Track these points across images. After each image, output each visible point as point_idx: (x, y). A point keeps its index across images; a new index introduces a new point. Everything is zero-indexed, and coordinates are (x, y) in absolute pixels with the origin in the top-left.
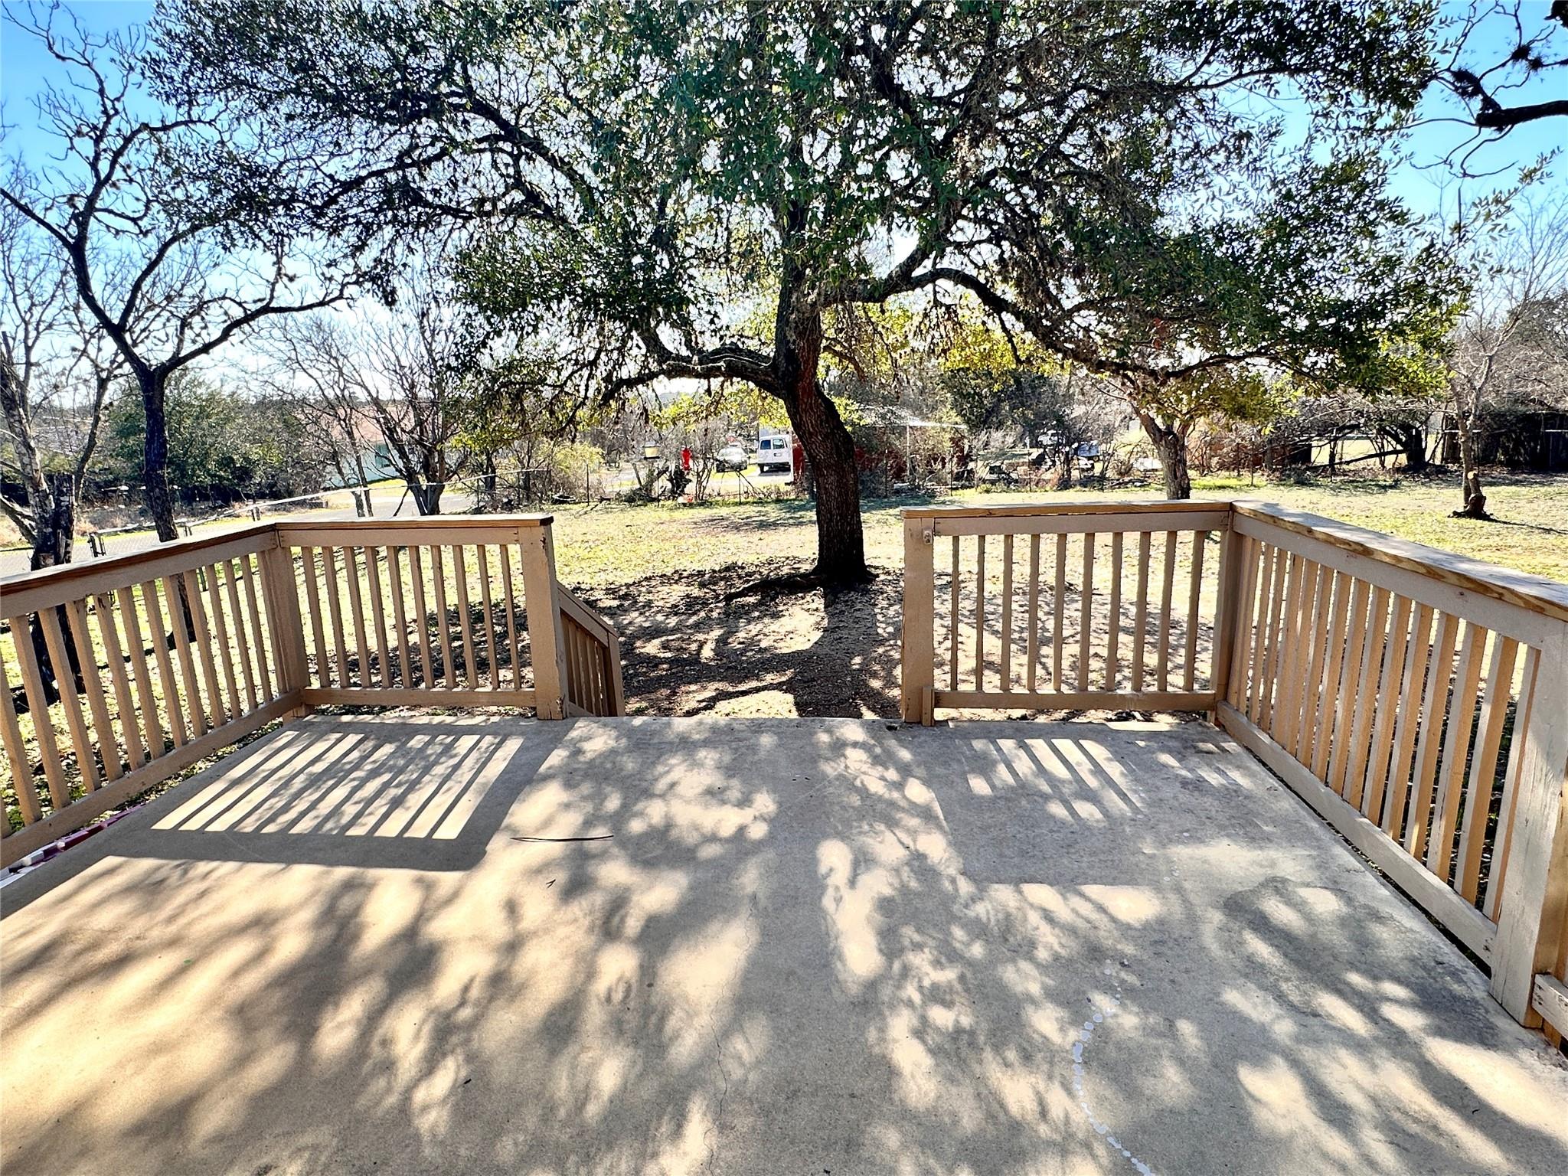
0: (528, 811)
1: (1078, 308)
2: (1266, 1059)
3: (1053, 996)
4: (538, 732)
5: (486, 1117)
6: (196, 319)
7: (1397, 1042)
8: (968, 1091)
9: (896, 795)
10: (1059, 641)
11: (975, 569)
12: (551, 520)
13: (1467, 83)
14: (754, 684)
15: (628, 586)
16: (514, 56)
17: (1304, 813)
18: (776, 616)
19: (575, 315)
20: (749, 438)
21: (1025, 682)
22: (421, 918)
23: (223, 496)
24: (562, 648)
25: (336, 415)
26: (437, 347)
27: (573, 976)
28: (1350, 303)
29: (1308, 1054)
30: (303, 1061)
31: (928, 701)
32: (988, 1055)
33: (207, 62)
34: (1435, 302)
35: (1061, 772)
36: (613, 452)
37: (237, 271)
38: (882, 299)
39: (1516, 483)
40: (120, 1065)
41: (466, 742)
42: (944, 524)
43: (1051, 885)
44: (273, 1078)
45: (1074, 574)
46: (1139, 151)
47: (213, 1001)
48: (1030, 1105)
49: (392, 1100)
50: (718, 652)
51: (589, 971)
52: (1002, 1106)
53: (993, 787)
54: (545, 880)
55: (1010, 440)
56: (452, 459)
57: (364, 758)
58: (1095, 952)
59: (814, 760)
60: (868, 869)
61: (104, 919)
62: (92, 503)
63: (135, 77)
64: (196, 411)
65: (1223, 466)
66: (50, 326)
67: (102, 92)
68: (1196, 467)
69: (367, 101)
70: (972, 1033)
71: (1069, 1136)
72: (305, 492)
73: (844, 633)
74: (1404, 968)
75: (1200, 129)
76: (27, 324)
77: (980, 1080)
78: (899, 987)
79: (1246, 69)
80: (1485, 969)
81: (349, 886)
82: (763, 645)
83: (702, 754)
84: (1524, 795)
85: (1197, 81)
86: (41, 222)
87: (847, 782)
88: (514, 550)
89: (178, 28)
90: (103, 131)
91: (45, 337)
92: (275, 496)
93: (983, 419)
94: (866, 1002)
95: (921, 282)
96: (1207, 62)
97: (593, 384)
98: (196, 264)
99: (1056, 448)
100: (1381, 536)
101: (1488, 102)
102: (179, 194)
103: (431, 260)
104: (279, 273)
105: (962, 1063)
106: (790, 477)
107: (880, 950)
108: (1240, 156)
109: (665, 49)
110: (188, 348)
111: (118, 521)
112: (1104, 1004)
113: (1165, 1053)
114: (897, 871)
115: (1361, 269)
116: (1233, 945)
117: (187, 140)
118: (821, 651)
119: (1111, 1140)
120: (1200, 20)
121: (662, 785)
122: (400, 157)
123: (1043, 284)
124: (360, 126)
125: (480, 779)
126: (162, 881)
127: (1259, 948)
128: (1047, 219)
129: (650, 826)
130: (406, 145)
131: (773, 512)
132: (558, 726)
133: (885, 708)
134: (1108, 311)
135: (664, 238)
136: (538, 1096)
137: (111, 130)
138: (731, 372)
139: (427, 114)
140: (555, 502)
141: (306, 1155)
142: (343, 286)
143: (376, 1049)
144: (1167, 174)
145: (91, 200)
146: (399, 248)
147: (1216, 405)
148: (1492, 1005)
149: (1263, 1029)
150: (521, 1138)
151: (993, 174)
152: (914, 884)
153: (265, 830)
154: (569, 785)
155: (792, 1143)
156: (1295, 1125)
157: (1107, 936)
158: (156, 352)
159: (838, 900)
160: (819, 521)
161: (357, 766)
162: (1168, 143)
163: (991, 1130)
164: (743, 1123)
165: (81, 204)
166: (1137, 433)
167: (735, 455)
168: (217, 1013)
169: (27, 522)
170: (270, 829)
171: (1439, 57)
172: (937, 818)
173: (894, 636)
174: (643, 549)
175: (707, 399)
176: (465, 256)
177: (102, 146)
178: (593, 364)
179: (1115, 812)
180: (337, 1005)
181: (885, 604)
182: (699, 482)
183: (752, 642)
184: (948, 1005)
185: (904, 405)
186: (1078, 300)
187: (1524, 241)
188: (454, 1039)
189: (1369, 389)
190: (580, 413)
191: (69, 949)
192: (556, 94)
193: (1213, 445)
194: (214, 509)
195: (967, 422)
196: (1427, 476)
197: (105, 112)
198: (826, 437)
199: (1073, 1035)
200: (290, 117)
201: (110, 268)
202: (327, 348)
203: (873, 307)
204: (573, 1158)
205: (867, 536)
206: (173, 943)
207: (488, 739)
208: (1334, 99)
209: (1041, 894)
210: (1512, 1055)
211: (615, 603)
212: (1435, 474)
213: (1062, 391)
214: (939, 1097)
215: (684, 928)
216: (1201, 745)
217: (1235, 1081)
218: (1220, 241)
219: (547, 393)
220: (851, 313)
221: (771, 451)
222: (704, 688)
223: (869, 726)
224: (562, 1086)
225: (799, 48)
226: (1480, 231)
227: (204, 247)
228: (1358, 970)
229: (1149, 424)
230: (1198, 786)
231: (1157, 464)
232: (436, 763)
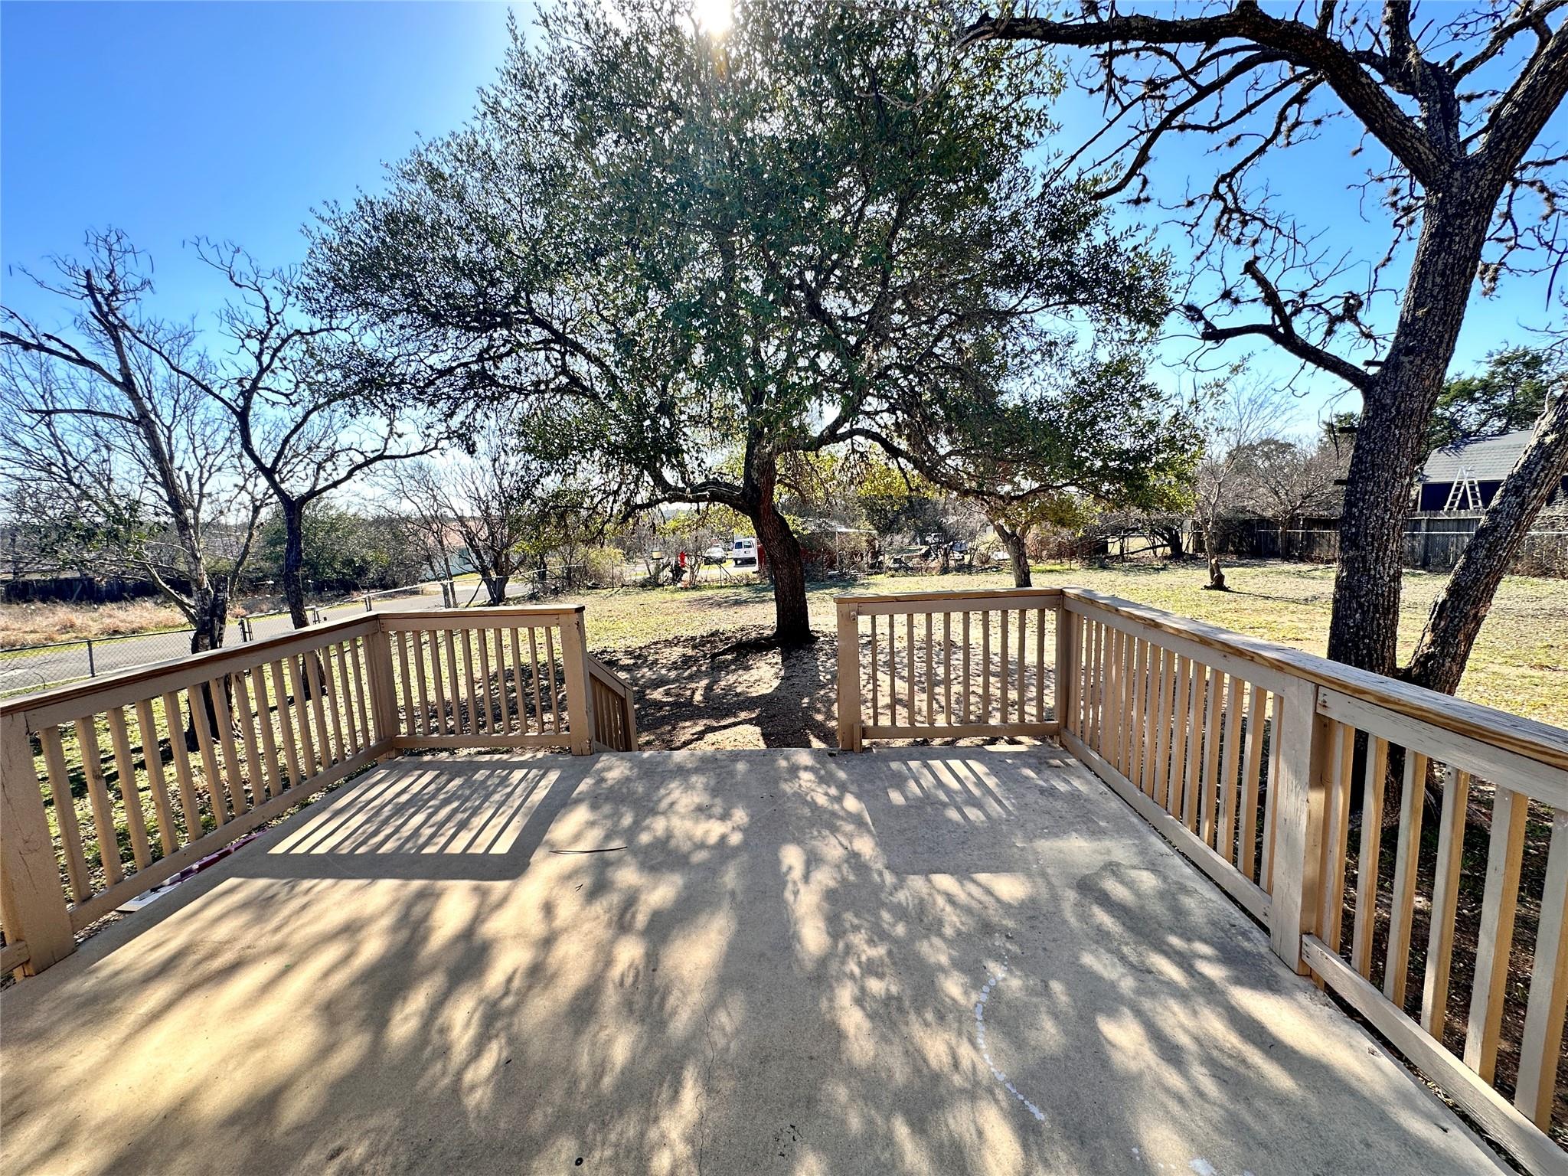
0: (562, 830)
1: (949, 454)
2: (1117, 1010)
3: (958, 965)
4: (572, 766)
5: (523, 1092)
6: (329, 464)
7: (1210, 992)
8: (898, 1050)
9: (836, 807)
10: (947, 682)
11: (887, 631)
12: (583, 608)
13: (1194, 313)
14: (731, 720)
15: (641, 648)
16: (563, 287)
17: (1126, 810)
18: (747, 668)
19: (604, 460)
20: (727, 542)
21: (925, 713)
22: (478, 919)
23: (344, 587)
24: (591, 701)
25: (431, 529)
26: (505, 483)
27: (594, 965)
28: (1128, 451)
29: (1147, 1004)
30: (376, 1047)
31: (857, 733)
32: (912, 1017)
33: (344, 289)
34: (1182, 450)
35: (954, 785)
36: (631, 552)
37: (360, 430)
38: (817, 449)
39: (1242, 565)
40: (224, 1061)
41: (518, 774)
42: (865, 607)
43: (952, 874)
44: (349, 1066)
45: (957, 637)
46: (985, 353)
47: (306, 1000)
48: (946, 1059)
49: (446, 1081)
50: (706, 696)
51: (606, 958)
52: (925, 1061)
53: (906, 798)
54: (572, 884)
55: (907, 541)
56: (515, 559)
57: (438, 790)
58: (987, 928)
59: (776, 781)
60: (817, 867)
61: (222, 932)
62: (245, 594)
63: (292, 299)
64: (327, 527)
65: (1050, 556)
66: (219, 469)
67: (267, 309)
68: (1033, 558)
69: (458, 316)
70: (899, 999)
71: (976, 1084)
72: (407, 584)
73: (796, 681)
74: (1207, 930)
75: (1024, 339)
76: (202, 467)
77: (907, 1039)
78: (843, 963)
79: (1051, 302)
80: (1266, 930)
81: (421, 895)
82: (739, 690)
83: (694, 779)
84: (1282, 801)
85: (1020, 309)
86: (217, 397)
87: (801, 797)
88: (556, 632)
89: (325, 267)
90: (267, 335)
91: (216, 476)
92: (385, 587)
93: (887, 527)
94: (819, 976)
95: (843, 438)
96: (1026, 297)
97: (616, 507)
98: (330, 426)
99: (938, 546)
100: (1165, 614)
101: (1208, 325)
102: (321, 378)
103: (501, 423)
104: (391, 432)
105: (893, 1025)
106: (756, 568)
107: (829, 933)
108: (1051, 356)
109: (665, 286)
110: (322, 484)
111: (265, 607)
112: (997, 971)
113: (1043, 1009)
114: (838, 867)
115: (1133, 428)
116: (1085, 917)
117: (327, 341)
118: (780, 695)
119: (1008, 1085)
120: (1019, 270)
121: (664, 804)
122: (480, 355)
123: (925, 438)
124: (452, 333)
125: (527, 804)
126: (273, 897)
127: (1103, 918)
128: (927, 396)
129: (655, 837)
130: (486, 344)
131: (744, 593)
132: (588, 760)
133: (826, 736)
134: (969, 456)
135: (666, 408)
136: (564, 1071)
137: (273, 334)
138: (714, 498)
139: (501, 325)
140: (589, 588)
141: (373, 1135)
142: (438, 440)
143: (435, 1037)
144: (1003, 367)
145: (255, 382)
146: (479, 415)
147: (1044, 517)
148: (1273, 958)
149: (1113, 985)
150: (550, 1110)
151: (889, 367)
152: (852, 878)
153: (358, 852)
154: (594, 807)
155: (765, 1102)
156: (1143, 1065)
157: (994, 915)
158: (296, 487)
159: (796, 893)
160: (777, 599)
161: (433, 797)
162: (1004, 348)
163: (917, 1084)
164: (726, 1086)
165: (247, 384)
166: (991, 535)
167: (717, 552)
168: (308, 1011)
169: (192, 611)
170: (361, 850)
171: (1174, 296)
172: (867, 824)
173: (830, 681)
174: (652, 622)
175: (697, 517)
176: (524, 422)
177: (266, 345)
178: (616, 493)
179: (994, 814)
180: (405, 999)
181: (823, 658)
182: (692, 573)
183: (730, 688)
184: (880, 976)
185: (834, 518)
186: (949, 448)
187: (1234, 409)
188: (499, 1024)
189: (1145, 507)
190: (607, 526)
191: (192, 959)
192: (591, 312)
193: (1043, 543)
194: (338, 596)
195: (877, 529)
196: (1185, 561)
197: (269, 322)
198: (781, 542)
199: (974, 997)
200: (402, 327)
201: (267, 428)
202: (426, 482)
203: (811, 455)
204: (591, 1126)
205: (811, 609)
206: (277, 949)
207: (534, 772)
208: (1109, 321)
209: (945, 881)
210: (1292, 998)
211: (632, 662)
212: (1190, 560)
213: (941, 507)
214: (877, 1056)
215: (681, 920)
216: (1052, 762)
217: (1096, 1030)
218: (1041, 410)
219: (584, 513)
220: (796, 457)
221: (743, 550)
222: (696, 724)
223: (817, 753)
224: (584, 1061)
225: (756, 286)
226: (1207, 404)
227: (337, 414)
228: (1176, 934)
229: (1000, 529)
230: (1051, 792)
231: (1007, 556)
232: (494, 792)
